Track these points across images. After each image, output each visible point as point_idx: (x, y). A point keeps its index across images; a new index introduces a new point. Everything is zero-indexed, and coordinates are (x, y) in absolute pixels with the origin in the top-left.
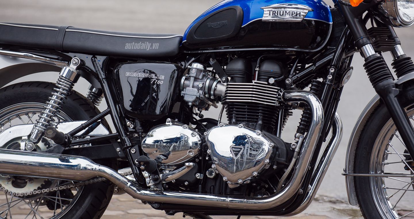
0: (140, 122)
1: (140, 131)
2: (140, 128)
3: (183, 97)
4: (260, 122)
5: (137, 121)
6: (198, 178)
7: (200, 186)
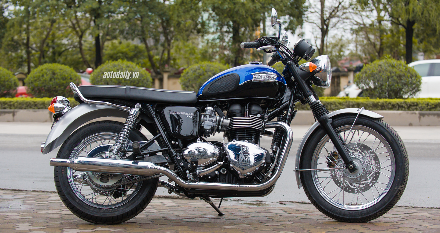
1: (182, 146)
3: (203, 127)
4: (254, 140)
5: (179, 140)
6: (217, 174)
7: (218, 178)
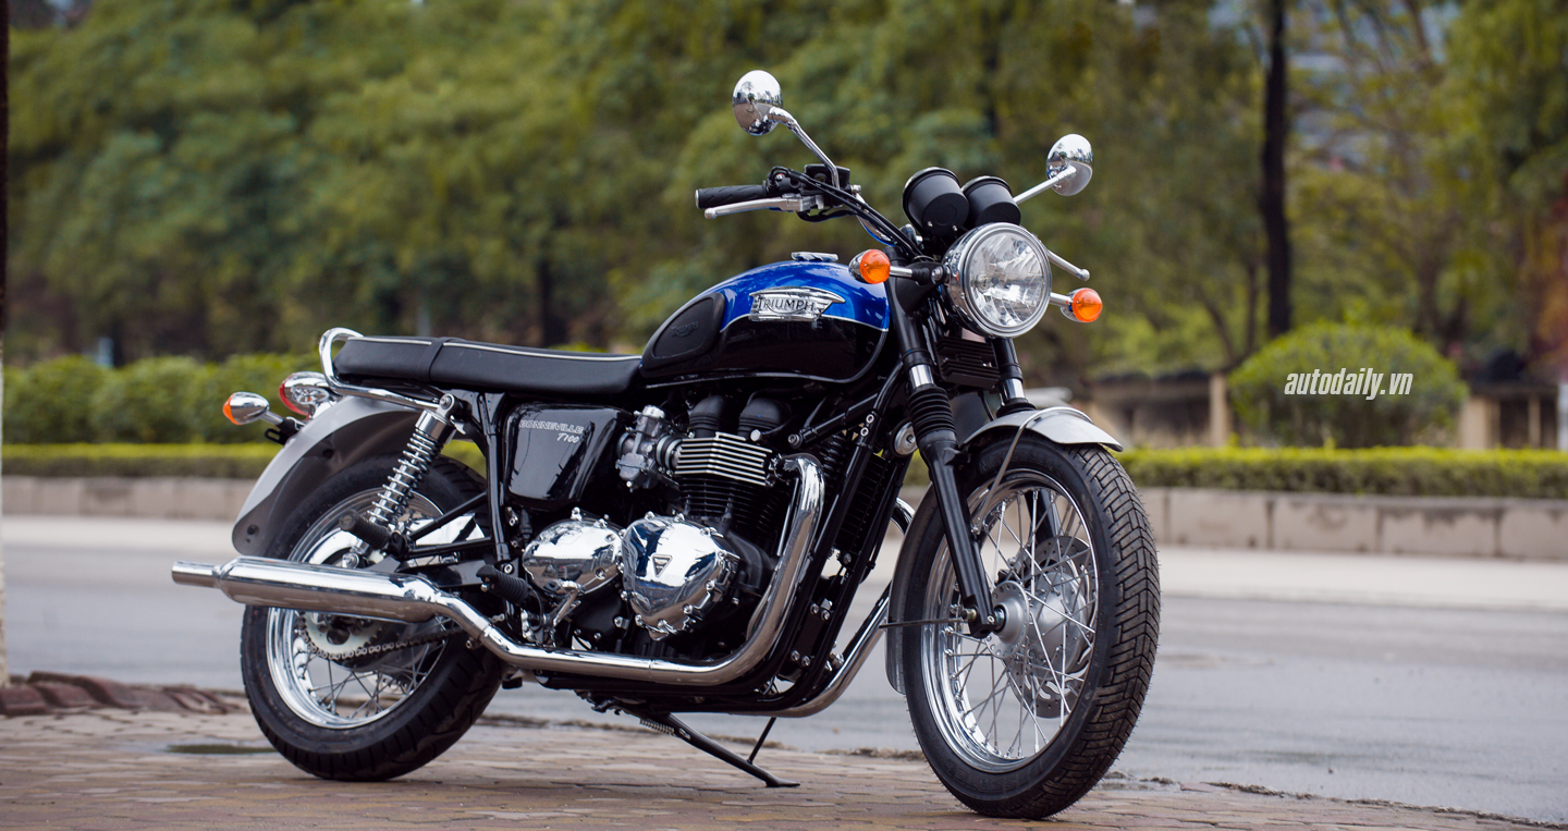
0: (529, 514)
1: (527, 531)
2: (527, 526)
3: (619, 470)
4: (728, 516)
5: (524, 513)
6: (619, 626)
7: (619, 641)
